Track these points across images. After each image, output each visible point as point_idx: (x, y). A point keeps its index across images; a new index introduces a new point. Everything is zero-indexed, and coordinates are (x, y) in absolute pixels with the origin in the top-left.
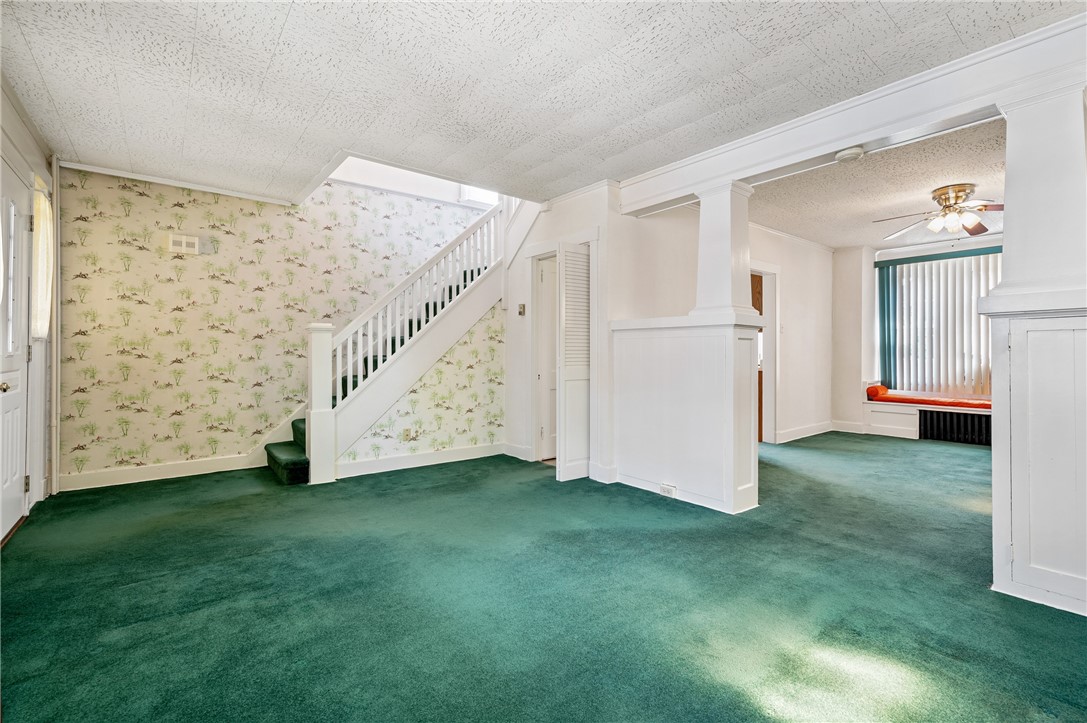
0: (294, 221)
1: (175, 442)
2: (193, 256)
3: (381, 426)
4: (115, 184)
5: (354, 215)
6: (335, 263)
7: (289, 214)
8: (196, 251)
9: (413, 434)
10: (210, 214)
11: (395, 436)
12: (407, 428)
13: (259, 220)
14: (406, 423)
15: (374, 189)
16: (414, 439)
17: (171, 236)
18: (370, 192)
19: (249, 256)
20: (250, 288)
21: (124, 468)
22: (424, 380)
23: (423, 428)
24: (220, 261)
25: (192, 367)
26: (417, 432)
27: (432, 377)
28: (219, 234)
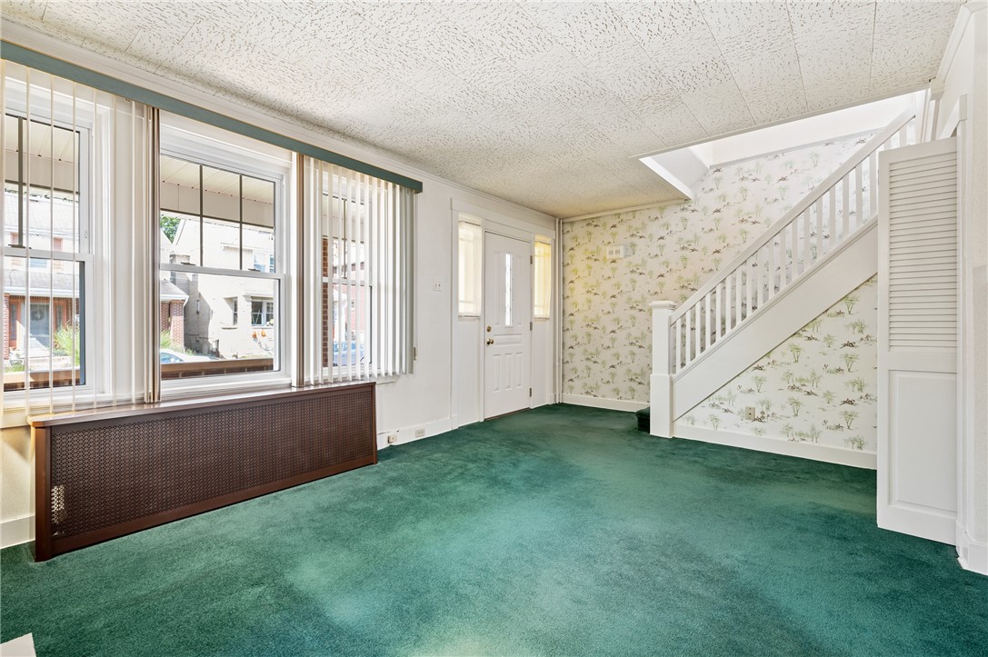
0: (687, 214)
1: (612, 386)
2: (621, 259)
3: (720, 399)
4: (584, 224)
5: (744, 190)
6: (724, 241)
7: (683, 210)
8: (622, 255)
9: (758, 415)
10: (630, 227)
11: (735, 411)
12: (752, 406)
13: (661, 221)
14: (750, 401)
15: (765, 156)
16: (760, 420)
17: (608, 249)
18: (762, 161)
19: (655, 251)
20: (655, 276)
21: (588, 396)
22: (773, 356)
23: (772, 410)
24: (636, 259)
25: (621, 335)
26: (763, 413)
27: (784, 354)
28: (635, 240)
